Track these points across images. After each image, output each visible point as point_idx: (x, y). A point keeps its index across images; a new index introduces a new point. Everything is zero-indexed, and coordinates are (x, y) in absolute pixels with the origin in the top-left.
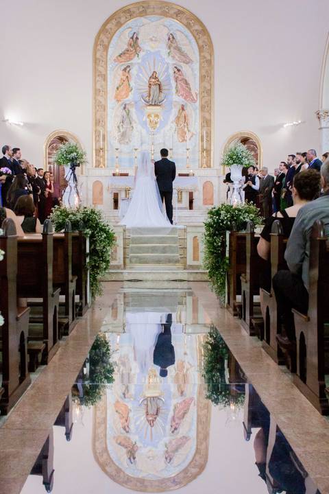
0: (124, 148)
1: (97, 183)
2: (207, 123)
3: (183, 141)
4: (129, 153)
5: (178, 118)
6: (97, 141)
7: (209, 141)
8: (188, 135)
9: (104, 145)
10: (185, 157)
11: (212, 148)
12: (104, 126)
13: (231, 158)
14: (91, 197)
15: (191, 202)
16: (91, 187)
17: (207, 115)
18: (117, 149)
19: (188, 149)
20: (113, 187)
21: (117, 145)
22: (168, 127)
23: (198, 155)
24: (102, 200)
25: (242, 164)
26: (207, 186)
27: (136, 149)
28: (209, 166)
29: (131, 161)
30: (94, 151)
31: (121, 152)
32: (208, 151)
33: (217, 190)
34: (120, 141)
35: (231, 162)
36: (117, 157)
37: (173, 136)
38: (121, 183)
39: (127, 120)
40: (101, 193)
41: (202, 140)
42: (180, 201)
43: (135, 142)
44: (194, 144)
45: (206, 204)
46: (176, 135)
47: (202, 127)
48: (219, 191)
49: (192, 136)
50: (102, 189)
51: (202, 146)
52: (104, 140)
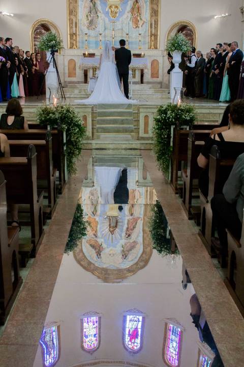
0: (92, 33)
1: (71, 61)
2: (155, 13)
3: (136, 27)
4: (96, 37)
5: (133, 9)
6: (71, 28)
7: (156, 28)
8: (140, 23)
9: (76, 30)
10: (138, 40)
11: (159, 34)
12: (75, 16)
13: (173, 45)
14: (67, 71)
15: (142, 76)
16: (66, 63)
17: (155, 7)
18: (86, 34)
19: (140, 34)
20: (83, 66)
21: (86, 30)
22: (125, 16)
23: (148, 39)
24: (75, 74)
25: (182, 50)
26: (154, 63)
27: (100, 34)
28: (156, 48)
29: (97, 43)
30: (69, 36)
31: (89, 36)
32: (156, 36)
33: (161, 67)
34: (88, 28)
35: (173, 48)
36: (86, 40)
37: (129, 23)
38: (90, 62)
39: (94, 10)
40: (74, 69)
41: (151, 27)
42: (134, 77)
43: (100, 28)
44: (145, 30)
45: (153, 77)
46: (131, 23)
47: (152, 16)
48: (163, 68)
49: (143, 24)
50: (75, 65)
51: (151, 32)
52: (76, 27)
